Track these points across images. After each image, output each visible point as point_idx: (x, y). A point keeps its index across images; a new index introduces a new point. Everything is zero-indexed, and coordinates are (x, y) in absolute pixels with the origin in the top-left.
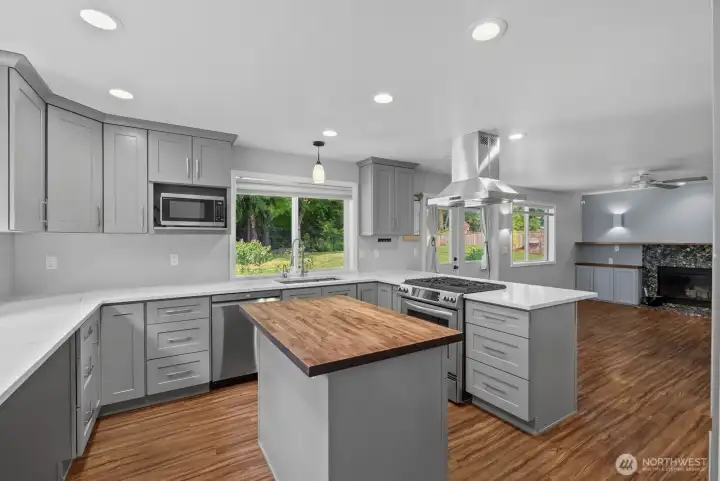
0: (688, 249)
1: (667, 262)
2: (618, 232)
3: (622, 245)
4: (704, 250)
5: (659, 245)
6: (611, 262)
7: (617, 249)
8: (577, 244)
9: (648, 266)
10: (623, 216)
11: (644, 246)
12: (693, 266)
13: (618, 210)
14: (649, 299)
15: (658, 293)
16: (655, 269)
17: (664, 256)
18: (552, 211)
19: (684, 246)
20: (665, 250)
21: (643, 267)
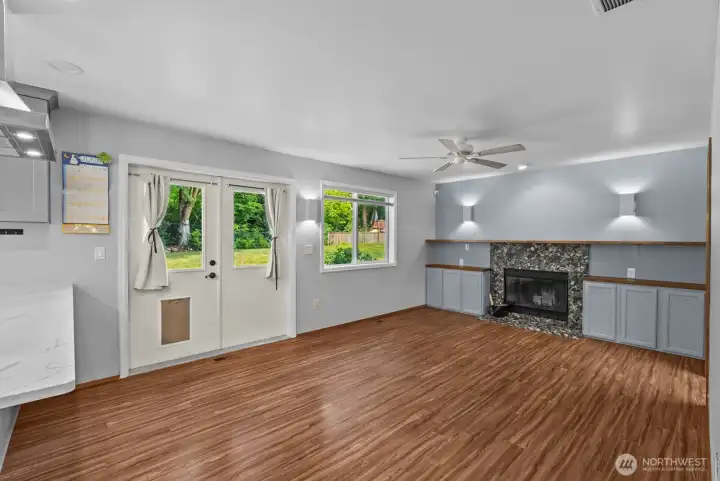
0: (532, 249)
1: (512, 263)
2: (468, 227)
3: (471, 243)
4: (547, 249)
5: (504, 244)
6: (461, 263)
7: (467, 247)
8: (428, 242)
9: (495, 269)
10: (473, 208)
11: (491, 244)
12: (537, 269)
13: (469, 202)
14: (494, 307)
15: (505, 301)
16: (502, 272)
17: (510, 255)
18: (392, 200)
19: (528, 245)
20: (510, 249)
21: (491, 270)
